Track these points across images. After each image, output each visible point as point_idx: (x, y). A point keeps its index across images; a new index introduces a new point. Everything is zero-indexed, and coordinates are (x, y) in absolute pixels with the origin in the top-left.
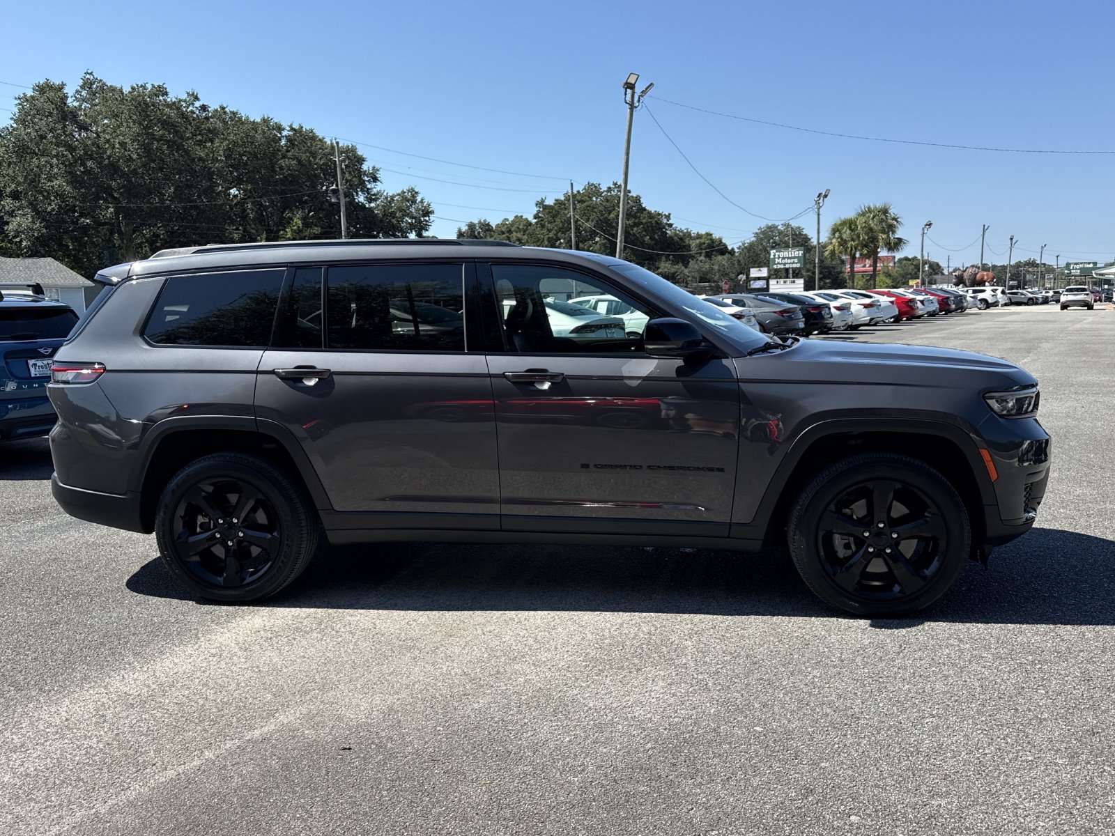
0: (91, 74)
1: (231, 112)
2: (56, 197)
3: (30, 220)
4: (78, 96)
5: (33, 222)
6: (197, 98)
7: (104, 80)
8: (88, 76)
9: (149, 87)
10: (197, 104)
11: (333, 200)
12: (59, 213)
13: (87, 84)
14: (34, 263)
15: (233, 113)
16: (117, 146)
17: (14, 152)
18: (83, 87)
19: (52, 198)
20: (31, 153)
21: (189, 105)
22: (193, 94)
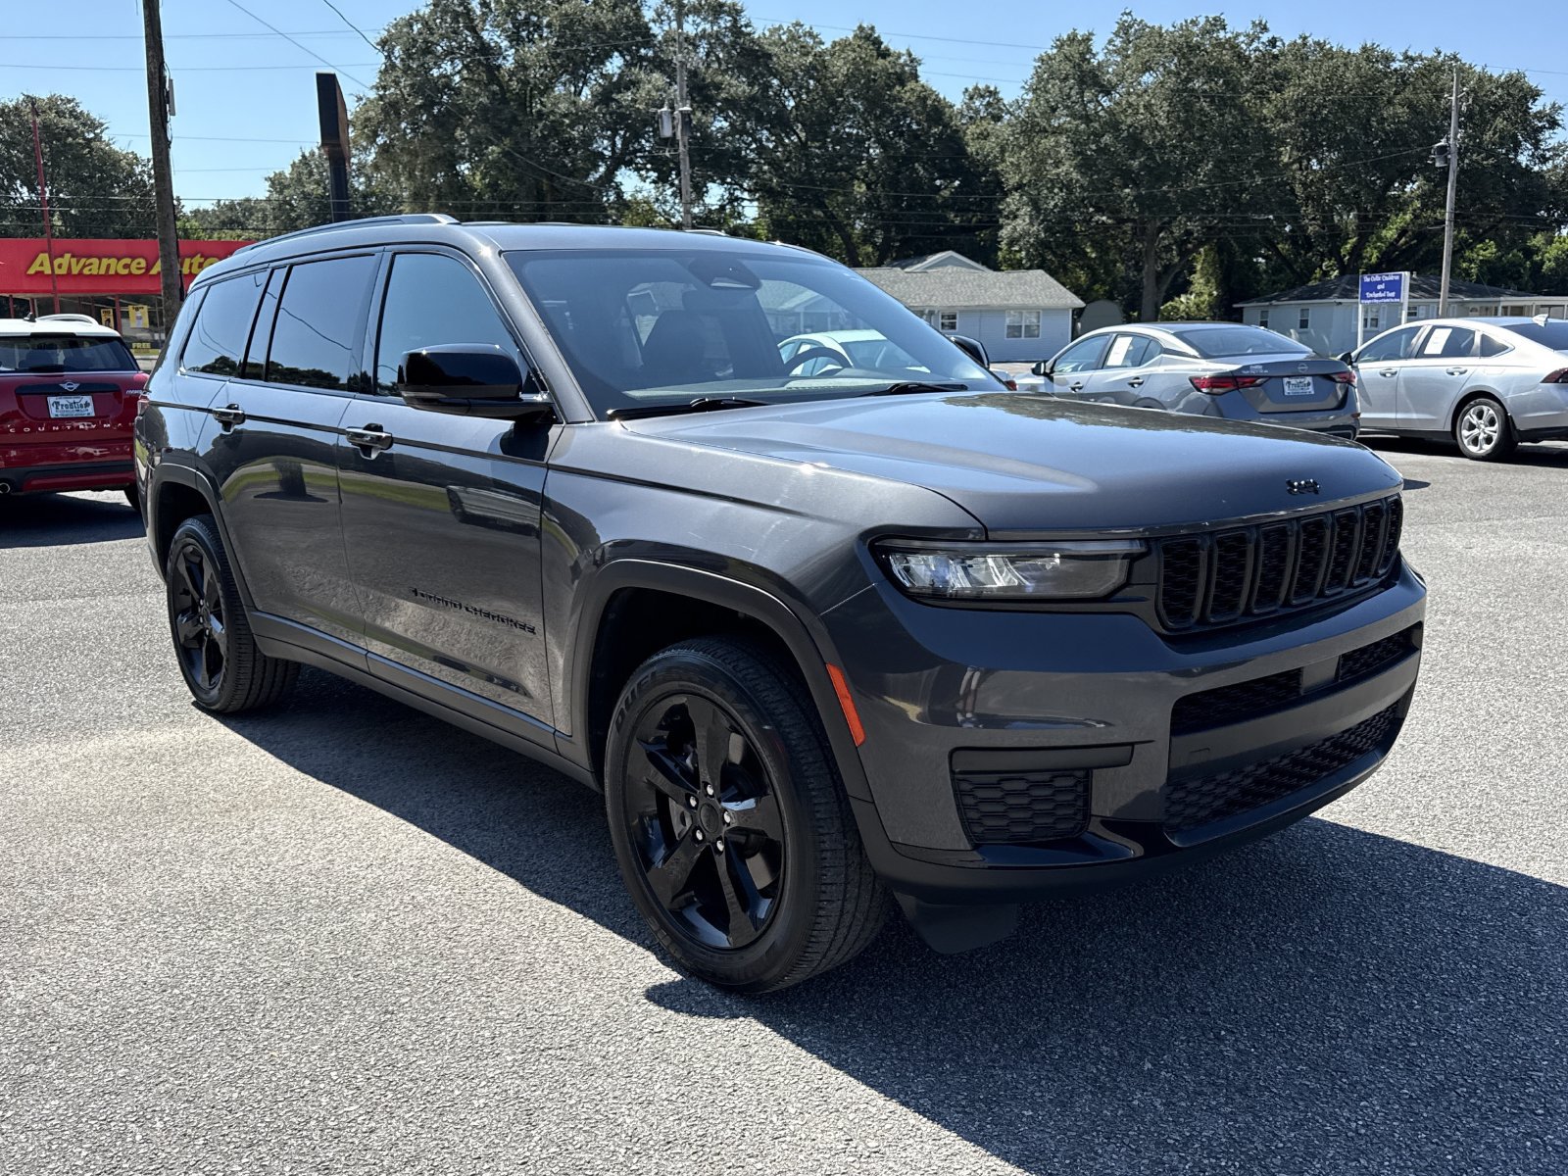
0: (1129, 14)
1: (1315, 43)
2: (1061, 190)
3: (1027, 220)
4: (1111, 47)
5: (1031, 224)
6: (1265, 29)
7: (1146, 21)
8: (1125, 18)
9: (1202, 21)
10: (1265, 37)
11: (1437, 165)
12: (1064, 210)
13: (1124, 29)
14: (1019, 278)
15: (1318, 43)
16: (1142, 111)
17: (1022, 132)
18: (1116, 34)
19: (1056, 190)
20: (1040, 131)
21: (1253, 41)
22: (1260, 23)
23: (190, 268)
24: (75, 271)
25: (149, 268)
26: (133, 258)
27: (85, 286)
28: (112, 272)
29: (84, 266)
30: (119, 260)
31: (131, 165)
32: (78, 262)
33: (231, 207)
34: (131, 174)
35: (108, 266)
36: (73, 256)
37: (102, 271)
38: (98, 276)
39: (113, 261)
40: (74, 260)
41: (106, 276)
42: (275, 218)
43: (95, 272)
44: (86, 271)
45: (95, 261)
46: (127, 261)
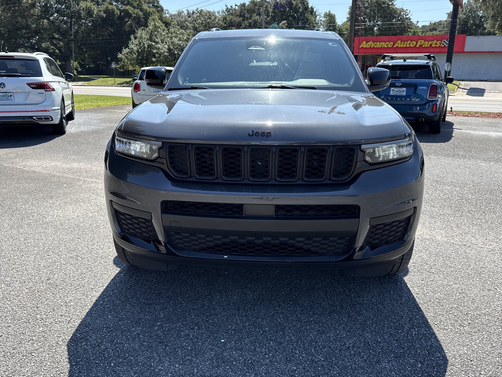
23: (406, 45)
24: (372, 46)
25: (394, 45)
26: (390, 42)
27: (374, 51)
28: (383, 47)
29: (375, 45)
30: (385, 42)
31: (400, 12)
32: (374, 43)
33: (435, 24)
34: (400, 15)
35: (382, 45)
36: (373, 42)
37: (380, 47)
38: (379, 48)
39: (383, 43)
40: (373, 43)
41: (381, 48)
42: (447, 27)
43: (378, 47)
44: (375, 47)
45: (378, 43)
46: (387, 43)
